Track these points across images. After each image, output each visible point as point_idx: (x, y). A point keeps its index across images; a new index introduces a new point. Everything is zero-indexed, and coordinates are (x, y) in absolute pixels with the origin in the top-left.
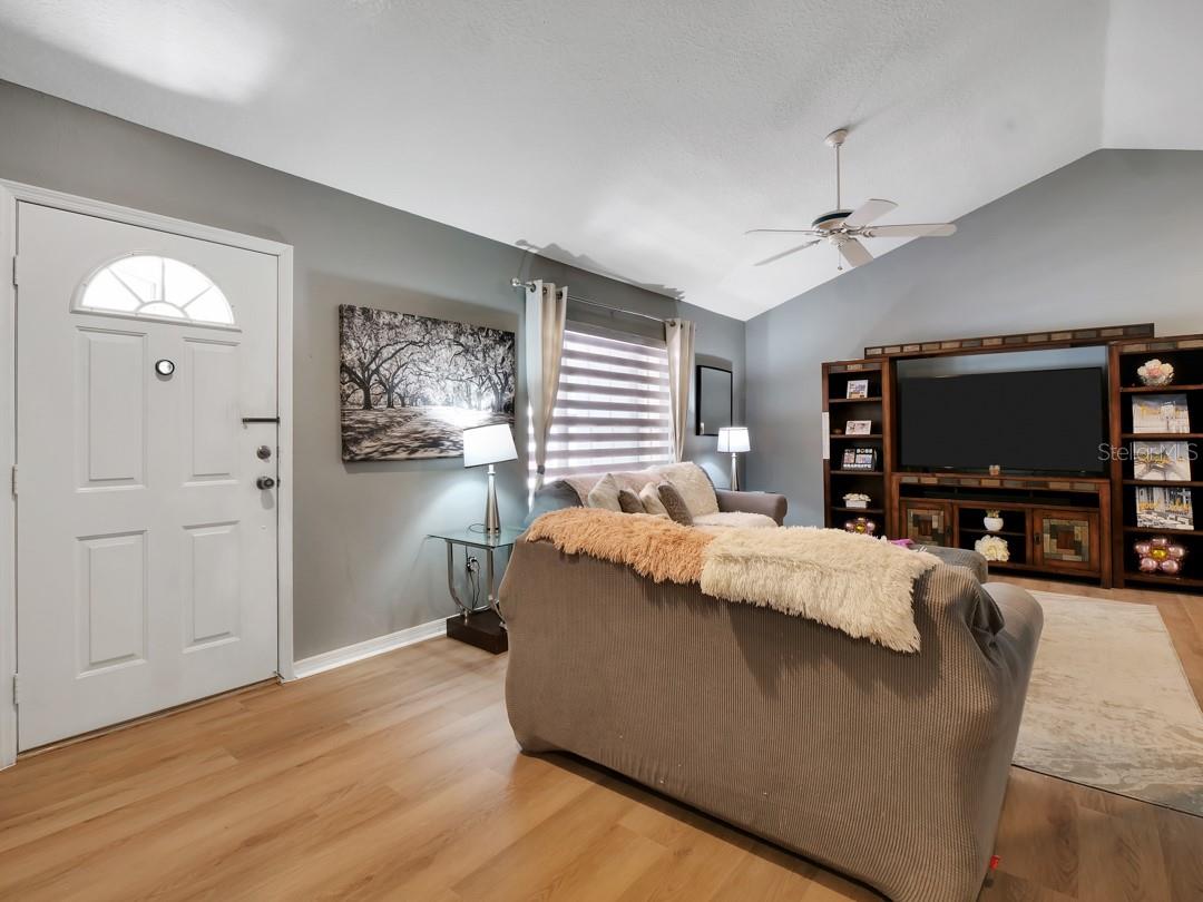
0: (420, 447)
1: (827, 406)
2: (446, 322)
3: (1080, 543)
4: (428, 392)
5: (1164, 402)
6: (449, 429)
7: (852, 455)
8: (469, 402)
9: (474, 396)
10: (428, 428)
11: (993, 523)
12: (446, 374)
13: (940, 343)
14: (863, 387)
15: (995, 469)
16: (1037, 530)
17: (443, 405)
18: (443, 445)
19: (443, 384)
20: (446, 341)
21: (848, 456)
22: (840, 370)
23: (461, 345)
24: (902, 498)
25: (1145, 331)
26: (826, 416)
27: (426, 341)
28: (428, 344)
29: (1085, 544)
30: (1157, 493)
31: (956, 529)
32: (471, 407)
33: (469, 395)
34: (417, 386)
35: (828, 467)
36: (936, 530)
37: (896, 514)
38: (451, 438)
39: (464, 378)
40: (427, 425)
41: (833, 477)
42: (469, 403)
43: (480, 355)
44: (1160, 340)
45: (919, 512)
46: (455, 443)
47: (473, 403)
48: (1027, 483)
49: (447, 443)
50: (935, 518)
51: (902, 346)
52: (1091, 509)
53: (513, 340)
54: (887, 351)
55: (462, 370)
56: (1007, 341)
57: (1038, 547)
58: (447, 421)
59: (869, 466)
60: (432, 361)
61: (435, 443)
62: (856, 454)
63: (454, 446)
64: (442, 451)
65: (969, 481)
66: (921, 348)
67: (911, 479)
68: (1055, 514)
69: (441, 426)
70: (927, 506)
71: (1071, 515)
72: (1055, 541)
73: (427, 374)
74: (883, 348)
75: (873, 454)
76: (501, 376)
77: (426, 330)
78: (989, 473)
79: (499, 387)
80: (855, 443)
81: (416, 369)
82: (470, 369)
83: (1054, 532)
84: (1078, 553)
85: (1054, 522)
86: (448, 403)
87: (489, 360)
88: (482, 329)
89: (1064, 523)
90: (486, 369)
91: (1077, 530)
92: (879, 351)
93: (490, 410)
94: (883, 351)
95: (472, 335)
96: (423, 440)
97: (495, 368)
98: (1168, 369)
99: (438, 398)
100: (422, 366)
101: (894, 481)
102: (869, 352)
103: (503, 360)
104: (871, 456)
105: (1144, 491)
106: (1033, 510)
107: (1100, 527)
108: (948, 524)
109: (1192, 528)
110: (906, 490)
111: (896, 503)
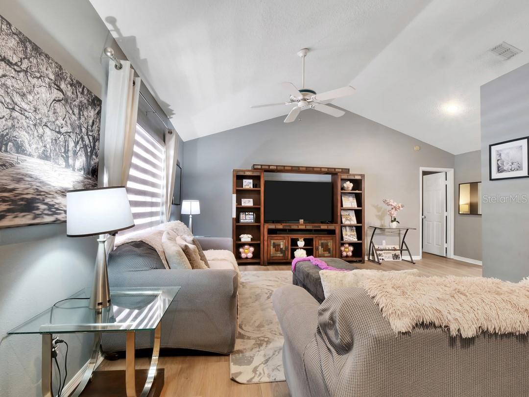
0: (9, 211)
1: (235, 191)
2: (47, 56)
3: (330, 249)
4: (23, 136)
5: (350, 196)
6: (45, 189)
7: (244, 215)
8: (66, 159)
9: (70, 154)
10: (21, 186)
11: (301, 243)
12: (45, 120)
13: (284, 166)
14: (250, 183)
15: (302, 221)
16: (317, 245)
17: (40, 157)
18: (38, 209)
19: (41, 130)
20: (47, 80)
21: (242, 216)
22: (242, 174)
23: (61, 91)
24: (269, 235)
25: (347, 171)
26: (234, 196)
27: (24, 66)
28: (26, 72)
29: (331, 249)
30: (347, 228)
31: (290, 247)
32: (68, 166)
33: (66, 152)
34: (9, 123)
35: (235, 222)
36: (282, 249)
37: (266, 243)
38: (47, 200)
39: (63, 130)
40: (19, 180)
41: (237, 226)
42: (67, 161)
43: (76, 111)
44: (351, 175)
45: (275, 241)
46: (50, 206)
47: (71, 161)
48: (315, 226)
49: (42, 207)
50: (282, 243)
51: (269, 166)
52: (333, 235)
53: (101, 107)
54: (263, 167)
55: (60, 122)
56: (308, 169)
57: (317, 252)
58: (44, 178)
59: (253, 221)
60: (30, 97)
61: (28, 206)
62: (246, 215)
63: (49, 209)
64: (35, 218)
65: (294, 227)
66: (269, 167)
67: (272, 226)
68: (323, 238)
69: (36, 184)
70: (279, 238)
71: (326, 238)
72: (322, 249)
73: (22, 111)
74: (261, 165)
75: (253, 215)
76: (91, 138)
77: (25, 52)
78: (299, 223)
79: (89, 150)
80: (246, 210)
81: (8, 100)
82: (69, 122)
83: (322, 245)
84: (329, 253)
85: (322, 241)
86: (45, 157)
87: (83, 119)
88: (79, 84)
89: (325, 241)
90: (80, 127)
91: (329, 244)
92: (259, 167)
93: (82, 172)
94: (261, 167)
95: (71, 85)
96: (13, 202)
97: (87, 129)
98: (351, 185)
99: (34, 146)
100: (17, 99)
101: (265, 228)
102: (255, 167)
103: (93, 123)
104: (252, 216)
105: (344, 228)
106: (316, 237)
107: (336, 242)
108: (287, 245)
109: (357, 240)
110: (271, 232)
111: (266, 238)
